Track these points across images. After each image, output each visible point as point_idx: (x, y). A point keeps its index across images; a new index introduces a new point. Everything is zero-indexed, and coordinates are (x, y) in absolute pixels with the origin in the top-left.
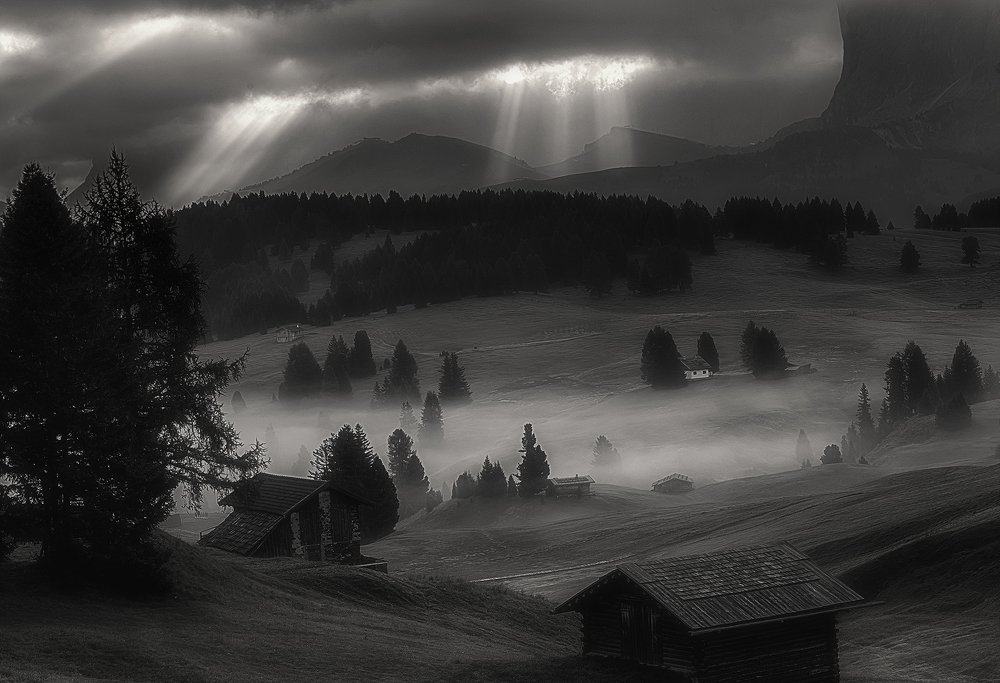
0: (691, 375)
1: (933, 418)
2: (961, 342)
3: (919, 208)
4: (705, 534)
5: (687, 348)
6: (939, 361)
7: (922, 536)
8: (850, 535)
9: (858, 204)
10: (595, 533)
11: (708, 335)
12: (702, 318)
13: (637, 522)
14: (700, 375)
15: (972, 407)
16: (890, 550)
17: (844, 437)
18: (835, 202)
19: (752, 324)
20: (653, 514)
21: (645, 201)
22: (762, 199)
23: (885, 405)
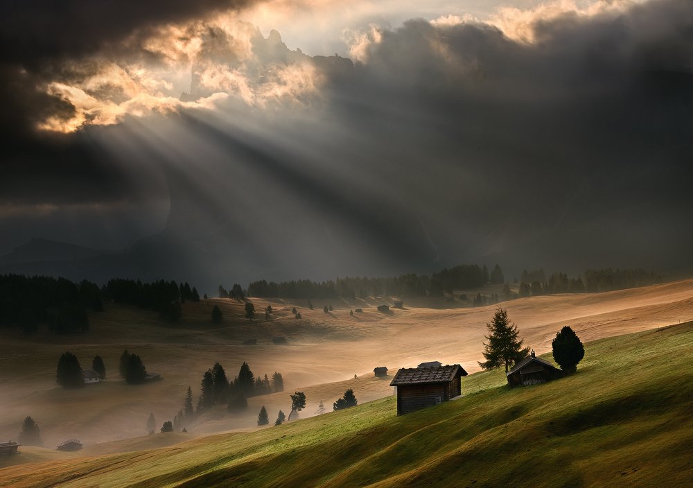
0: (87, 381)
1: (226, 406)
2: (244, 364)
3: (221, 286)
4: (85, 474)
5: (86, 365)
6: (232, 374)
7: (210, 471)
8: (170, 472)
9: (187, 284)
10: (16, 477)
11: (100, 358)
12: (95, 347)
13: (44, 469)
14: (93, 380)
15: (248, 399)
16: (190, 479)
17: (175, 417)
18: (173, 283)
19: (126, 352)
20: (55, 464)
21: (57, 279)
22: (130, 280)
23: (200, 398)
